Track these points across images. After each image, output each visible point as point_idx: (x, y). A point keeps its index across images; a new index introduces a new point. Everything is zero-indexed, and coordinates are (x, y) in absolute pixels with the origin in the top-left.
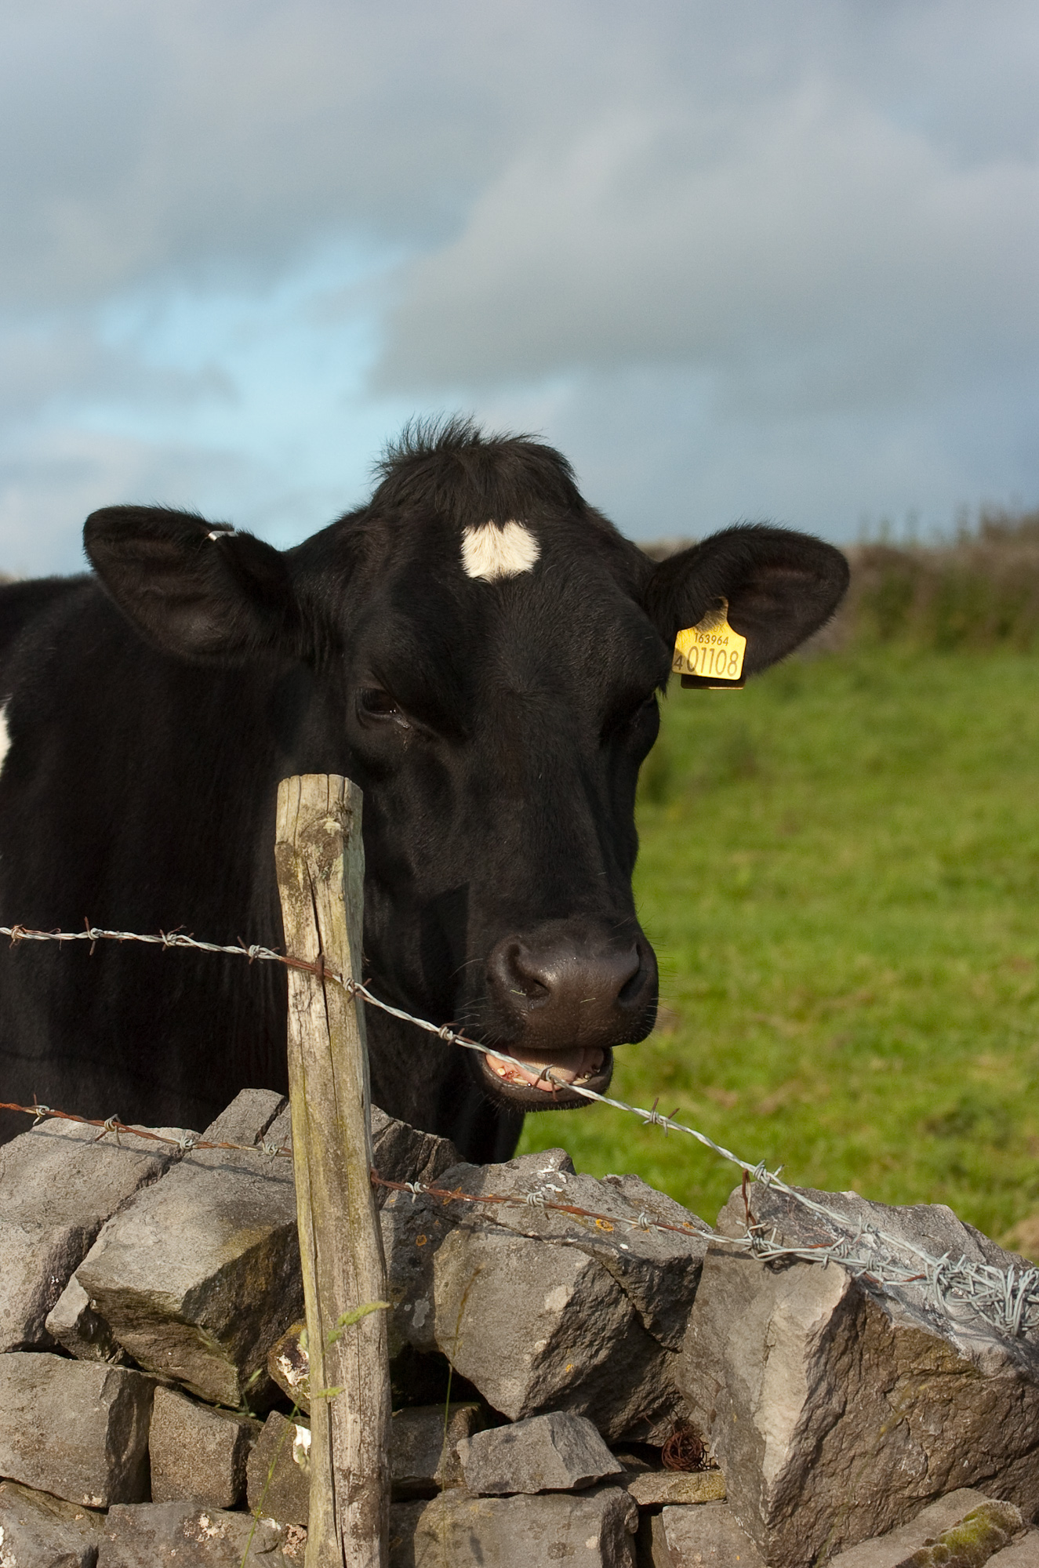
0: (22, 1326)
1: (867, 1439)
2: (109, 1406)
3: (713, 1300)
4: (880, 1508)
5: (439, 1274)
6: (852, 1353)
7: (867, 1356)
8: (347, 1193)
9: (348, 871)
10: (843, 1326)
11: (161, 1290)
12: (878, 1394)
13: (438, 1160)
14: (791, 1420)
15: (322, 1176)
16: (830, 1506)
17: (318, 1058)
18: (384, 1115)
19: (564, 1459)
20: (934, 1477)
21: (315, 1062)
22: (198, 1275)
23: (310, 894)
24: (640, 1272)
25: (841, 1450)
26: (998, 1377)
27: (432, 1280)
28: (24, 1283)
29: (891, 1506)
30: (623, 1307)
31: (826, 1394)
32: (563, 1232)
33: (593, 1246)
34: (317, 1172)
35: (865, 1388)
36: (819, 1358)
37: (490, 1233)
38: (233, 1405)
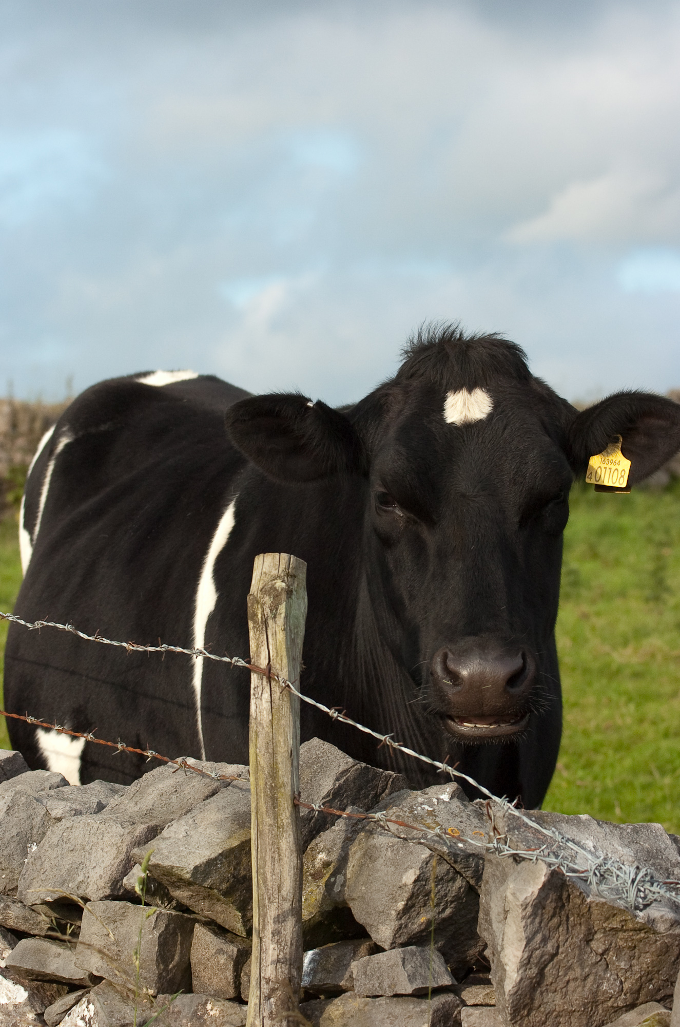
0: (109, 885)
1: (576, 970)
2: (158, 935)
3: (490, 881)
4: (592, 1013)
5: (351, 859)
6: (560, 917)
7: (572, 919)
8: (276, 810)
9: (290, 614)
10: (550, 900)
11: (178, 865)
12: (582, 942)
13: (393, 787)
14: (518, 957)
15: (263, 799)
16: (555, 1010)
17: (265, 726)
18: (350, 760)
19: (409, 976)
20: (628, 995)
21: (263, 729)
22: (204, 857)
23: (264, 627)
24: (467, 861)
25: (558, 976)
26: (668, 933)
27: (347, 863)
28: (114, 859)
29: (600, 1011)
30: (459, 882)
31: (541, 942)
32: (420, 836)
33: (434, 845)
34: (260, 796)
35: (572, 938)
36: (534, 919)
37: (381, 835)
38: (243, 935)
